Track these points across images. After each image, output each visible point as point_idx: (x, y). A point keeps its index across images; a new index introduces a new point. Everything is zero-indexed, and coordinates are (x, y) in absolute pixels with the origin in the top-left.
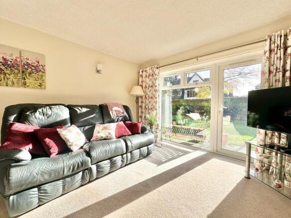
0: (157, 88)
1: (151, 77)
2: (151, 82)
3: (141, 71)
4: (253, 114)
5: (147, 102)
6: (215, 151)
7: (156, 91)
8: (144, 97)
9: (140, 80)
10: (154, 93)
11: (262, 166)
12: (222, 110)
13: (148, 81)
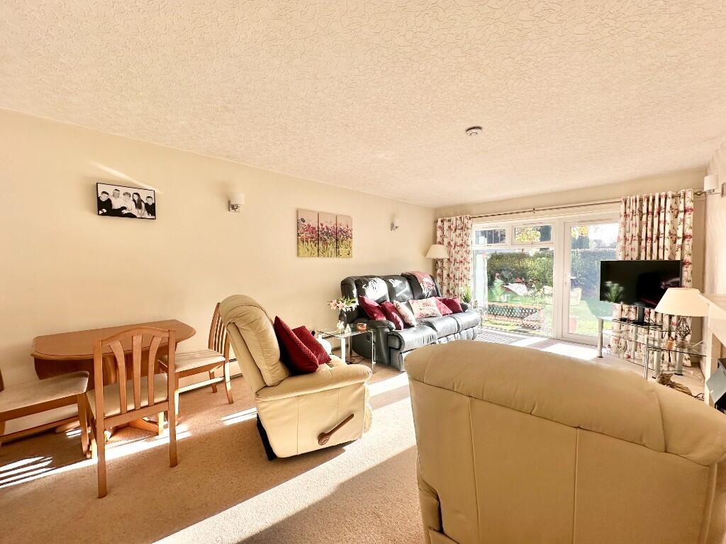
0: (469, 248)
1: (458, 232)
2: (460, 239)
3: (440, 220)
4: (616, 285)
5: (453, 267)
6: (559, 337)
7: (468, 252)
8: (445, 261)
9: (439, 233)
10: (465, 255)
11: (618, 347)
12: (569, 282)
13: (453, 237)
